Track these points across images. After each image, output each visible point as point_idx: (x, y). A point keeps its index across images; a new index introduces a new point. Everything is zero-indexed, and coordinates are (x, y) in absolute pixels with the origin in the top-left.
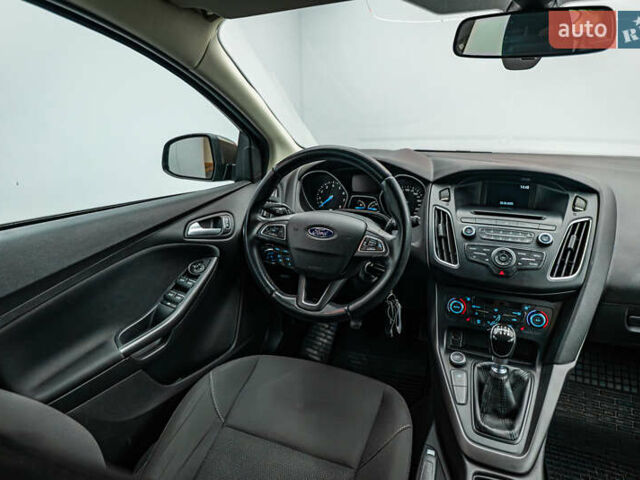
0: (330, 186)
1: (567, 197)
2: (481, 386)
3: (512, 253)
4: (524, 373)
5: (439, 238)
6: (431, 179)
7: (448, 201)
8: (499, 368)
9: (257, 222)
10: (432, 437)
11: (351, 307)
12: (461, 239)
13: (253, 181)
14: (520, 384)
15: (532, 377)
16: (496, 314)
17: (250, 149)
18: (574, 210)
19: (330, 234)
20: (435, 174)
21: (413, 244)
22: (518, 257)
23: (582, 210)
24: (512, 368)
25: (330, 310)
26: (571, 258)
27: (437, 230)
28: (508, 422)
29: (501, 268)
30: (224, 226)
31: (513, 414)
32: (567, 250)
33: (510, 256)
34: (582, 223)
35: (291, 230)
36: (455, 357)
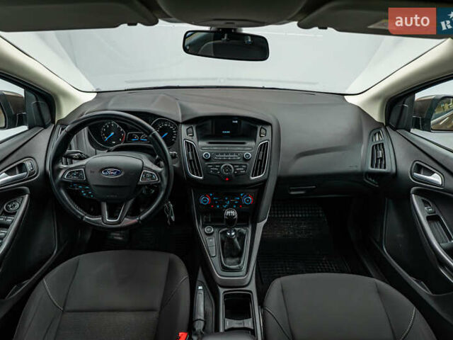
0: (110, 125)
1: (256, 129)
2: (223, 242)
3: (231, 166)
4: (243, 230)
5: (190, 161)
6: (180, 121)
7: (193, 136)
8: (231, 233)
9: (60, 170)
10: (201, 277)
11: (141, 218)
12: (203, 161)
13: (45, 127)
14: (241, 237)
15: (247, 231)
16: (227, 201)
17: (37, 104)
18: (261, 136)
19: (118, 173)
20: (183, 116)
21: (175, 165)
22: (235, 168)
23: (264, 136)
24: (237, 229)
25: (128, 221)
26: (261, 165)
27: (188, 156)
28: (238, 259)
29: (226, 176)
30: (29, 169)
31: (240, 254)
32: (258, 160)
33: (231, 168)
34: (265, 144)
35: (88, 173)
36: (207, 230)
